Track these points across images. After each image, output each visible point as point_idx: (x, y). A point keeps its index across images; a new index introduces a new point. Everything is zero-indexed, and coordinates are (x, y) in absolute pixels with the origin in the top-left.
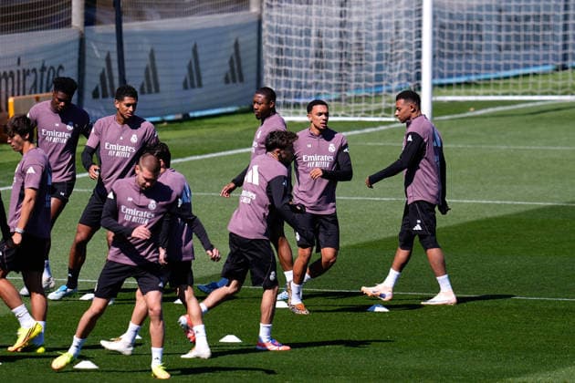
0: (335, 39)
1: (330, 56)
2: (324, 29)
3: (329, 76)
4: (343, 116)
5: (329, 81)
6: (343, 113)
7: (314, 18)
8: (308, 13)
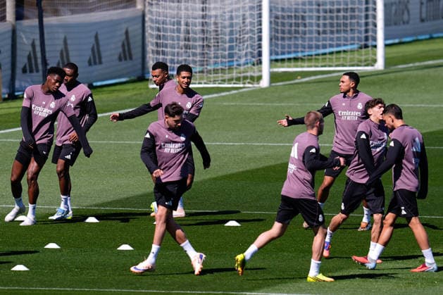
0: (199, 28)
1: (195, 40)
2: (190, 21)
3: (194, 55)
4: (205, 83)
5: (195, 58)
6: (205, 81)
7: (183, 13)
8: (179, 9)
